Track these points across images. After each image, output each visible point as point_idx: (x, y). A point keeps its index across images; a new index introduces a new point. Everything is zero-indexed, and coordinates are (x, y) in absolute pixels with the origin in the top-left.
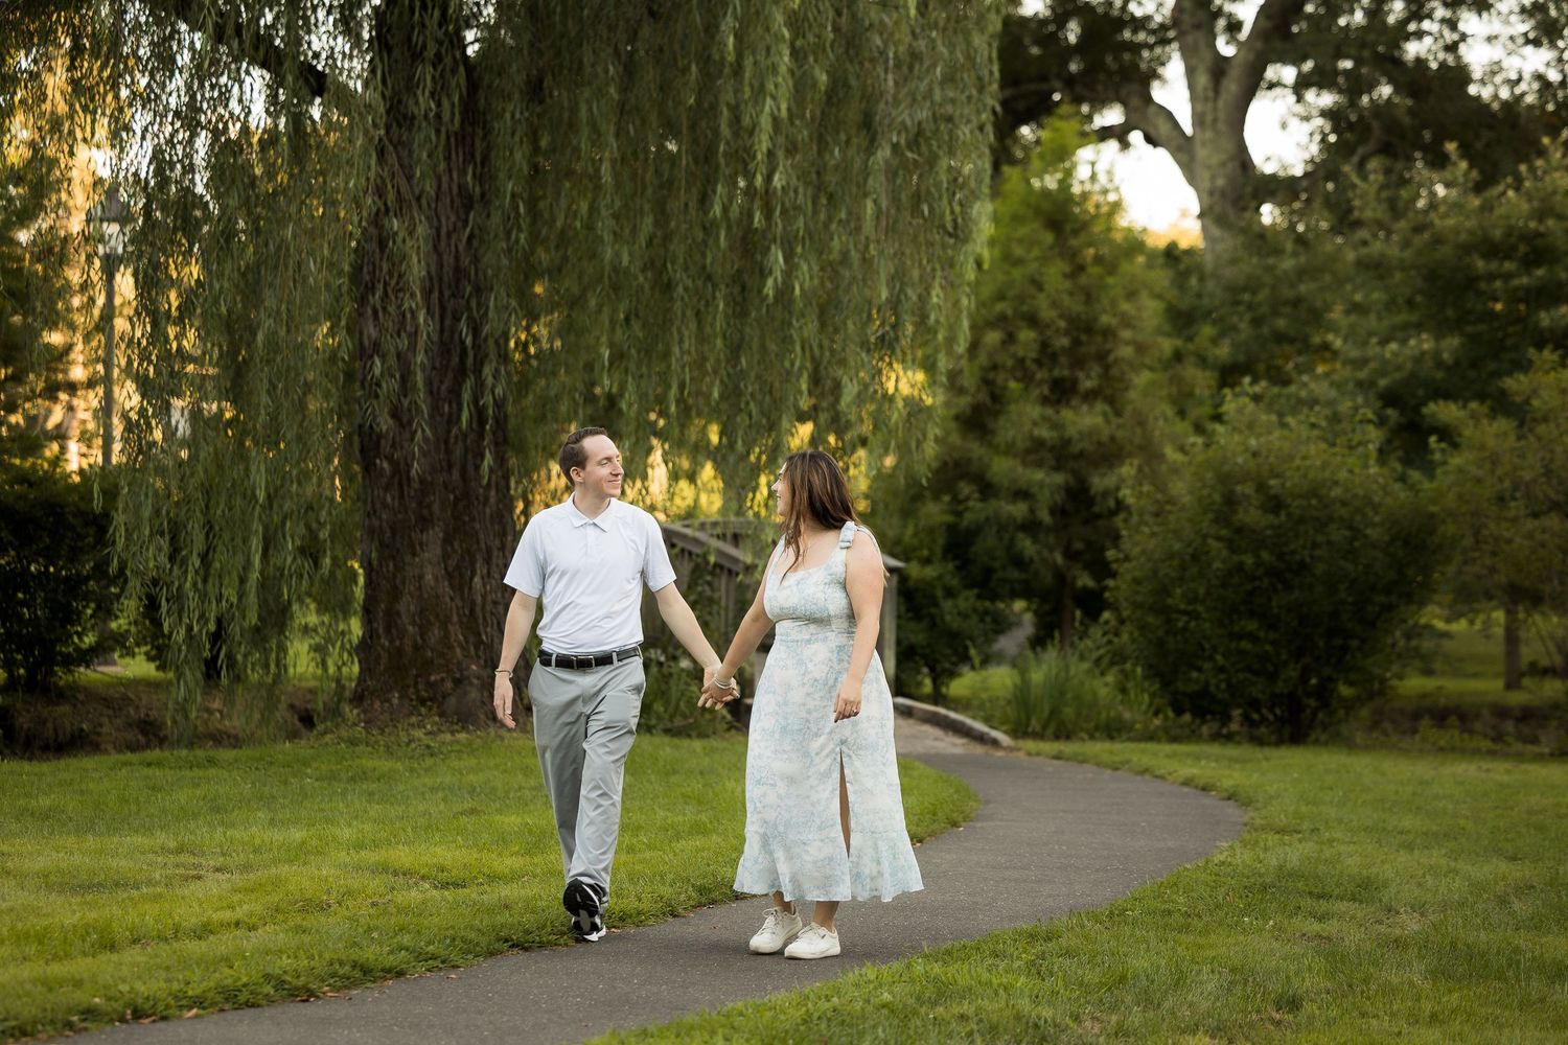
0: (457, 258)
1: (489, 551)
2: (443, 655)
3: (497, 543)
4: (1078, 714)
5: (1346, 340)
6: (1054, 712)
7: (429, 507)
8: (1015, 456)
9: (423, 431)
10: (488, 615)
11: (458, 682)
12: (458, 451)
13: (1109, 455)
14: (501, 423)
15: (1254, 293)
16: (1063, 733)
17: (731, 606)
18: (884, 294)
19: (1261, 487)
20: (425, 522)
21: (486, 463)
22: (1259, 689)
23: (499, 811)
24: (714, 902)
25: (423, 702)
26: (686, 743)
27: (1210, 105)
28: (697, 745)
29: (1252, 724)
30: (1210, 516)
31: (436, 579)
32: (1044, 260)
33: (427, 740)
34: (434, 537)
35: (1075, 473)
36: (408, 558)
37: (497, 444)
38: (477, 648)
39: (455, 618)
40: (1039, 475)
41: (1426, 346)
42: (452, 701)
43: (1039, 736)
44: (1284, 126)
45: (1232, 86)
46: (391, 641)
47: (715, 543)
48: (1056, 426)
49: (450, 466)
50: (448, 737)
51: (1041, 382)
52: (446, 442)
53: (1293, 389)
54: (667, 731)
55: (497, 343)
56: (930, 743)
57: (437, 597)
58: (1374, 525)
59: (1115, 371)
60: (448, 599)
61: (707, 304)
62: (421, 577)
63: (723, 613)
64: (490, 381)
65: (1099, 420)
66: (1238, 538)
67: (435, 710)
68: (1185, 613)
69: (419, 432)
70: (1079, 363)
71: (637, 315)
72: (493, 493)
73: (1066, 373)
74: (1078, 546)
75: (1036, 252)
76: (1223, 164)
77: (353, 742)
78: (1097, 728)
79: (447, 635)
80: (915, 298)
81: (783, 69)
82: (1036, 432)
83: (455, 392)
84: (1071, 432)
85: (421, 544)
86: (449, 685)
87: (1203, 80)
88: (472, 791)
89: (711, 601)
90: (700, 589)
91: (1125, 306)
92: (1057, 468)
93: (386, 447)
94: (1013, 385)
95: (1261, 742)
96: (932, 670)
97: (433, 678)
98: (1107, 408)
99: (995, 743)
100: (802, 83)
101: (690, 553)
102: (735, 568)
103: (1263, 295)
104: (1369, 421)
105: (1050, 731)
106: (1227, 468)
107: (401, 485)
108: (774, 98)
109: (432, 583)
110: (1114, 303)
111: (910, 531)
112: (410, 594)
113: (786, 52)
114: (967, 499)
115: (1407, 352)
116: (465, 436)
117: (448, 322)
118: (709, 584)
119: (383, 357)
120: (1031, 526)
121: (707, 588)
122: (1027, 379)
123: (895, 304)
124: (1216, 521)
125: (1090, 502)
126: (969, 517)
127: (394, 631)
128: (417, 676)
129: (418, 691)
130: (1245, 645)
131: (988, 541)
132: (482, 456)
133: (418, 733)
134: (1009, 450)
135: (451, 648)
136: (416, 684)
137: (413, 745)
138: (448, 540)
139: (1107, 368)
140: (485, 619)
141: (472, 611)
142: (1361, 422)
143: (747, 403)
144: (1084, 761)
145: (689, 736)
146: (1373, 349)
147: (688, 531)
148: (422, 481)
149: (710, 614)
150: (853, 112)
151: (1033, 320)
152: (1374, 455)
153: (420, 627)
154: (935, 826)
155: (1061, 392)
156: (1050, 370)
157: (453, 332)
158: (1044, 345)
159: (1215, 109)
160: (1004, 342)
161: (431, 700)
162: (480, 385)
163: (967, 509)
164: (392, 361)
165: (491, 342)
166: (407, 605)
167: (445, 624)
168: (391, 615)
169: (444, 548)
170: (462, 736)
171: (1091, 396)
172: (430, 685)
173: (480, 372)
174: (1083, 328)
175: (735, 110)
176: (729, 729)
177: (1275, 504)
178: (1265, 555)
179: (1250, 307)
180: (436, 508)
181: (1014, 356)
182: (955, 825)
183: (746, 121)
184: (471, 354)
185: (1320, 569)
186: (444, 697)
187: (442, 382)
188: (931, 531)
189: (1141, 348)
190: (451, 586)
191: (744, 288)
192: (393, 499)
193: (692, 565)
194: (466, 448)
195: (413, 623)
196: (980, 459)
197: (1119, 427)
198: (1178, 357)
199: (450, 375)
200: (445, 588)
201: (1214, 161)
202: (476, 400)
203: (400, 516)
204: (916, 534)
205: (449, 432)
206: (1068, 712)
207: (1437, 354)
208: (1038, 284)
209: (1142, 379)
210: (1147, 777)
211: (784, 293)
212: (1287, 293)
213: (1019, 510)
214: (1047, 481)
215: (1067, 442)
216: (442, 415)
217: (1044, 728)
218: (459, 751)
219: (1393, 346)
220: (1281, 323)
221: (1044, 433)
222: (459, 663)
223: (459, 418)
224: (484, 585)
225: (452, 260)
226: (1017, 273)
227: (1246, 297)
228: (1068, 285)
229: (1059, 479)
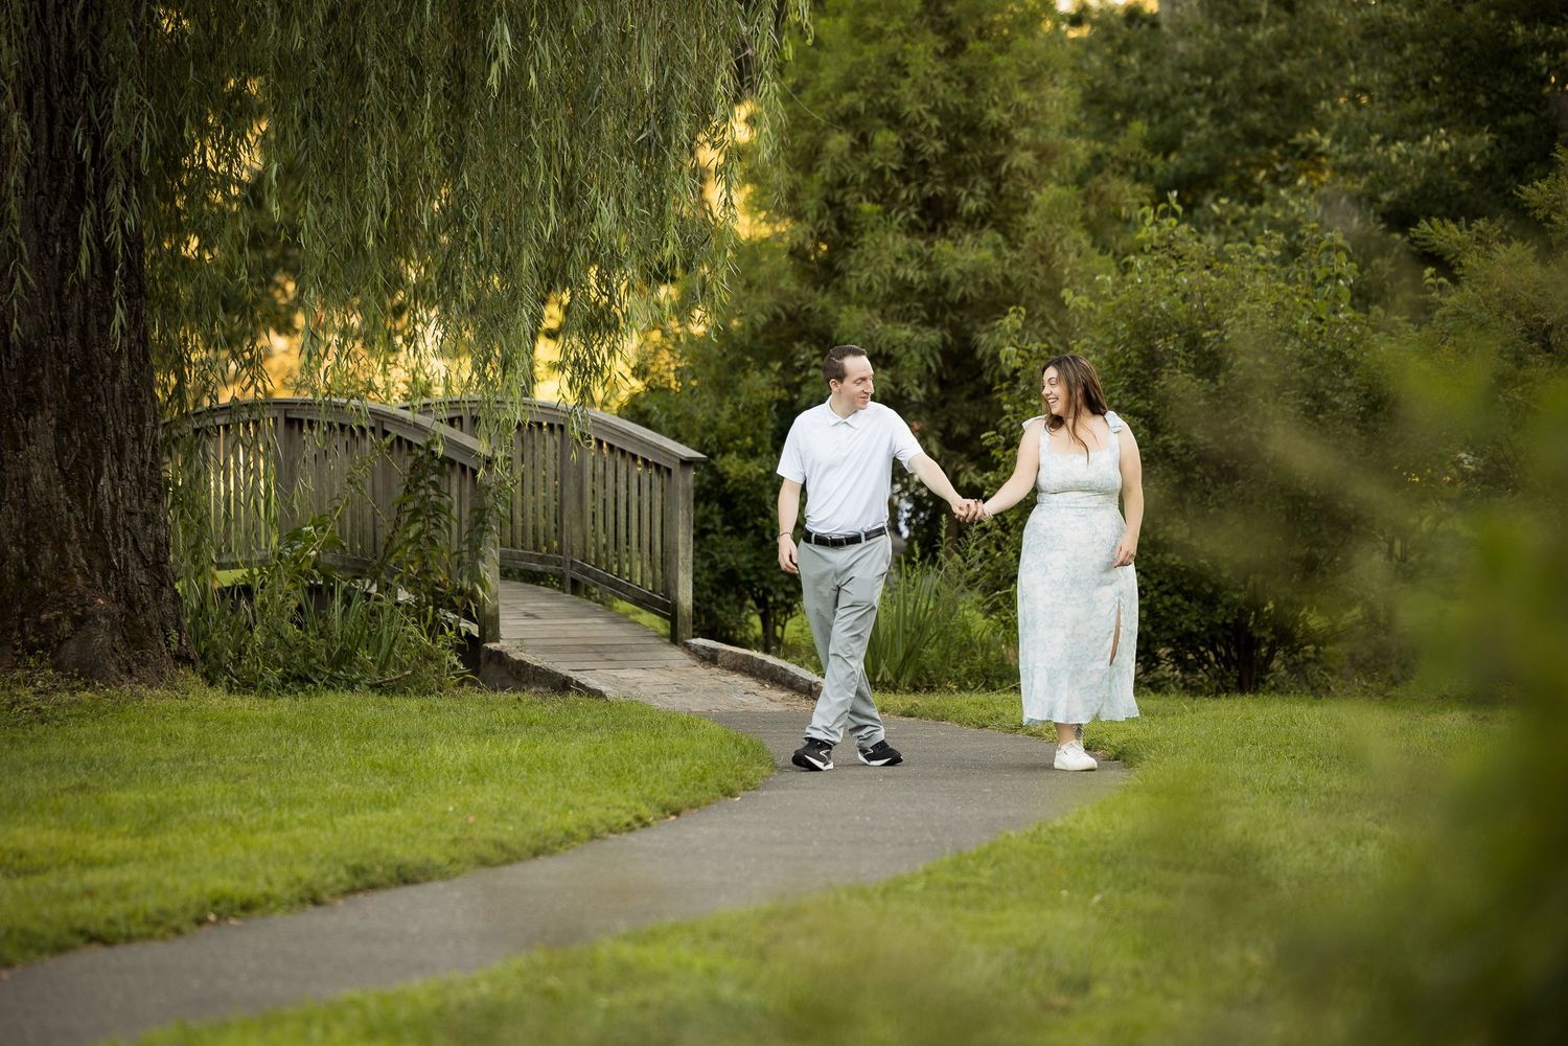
0: (70, 42)
1: (120, 441)
2: (57, 585)
3: (131, 430)
4: (945, 656)
5: (1337, 140)
6: (911, 654)
7: (36, 382)
8: (872, 305)
9: (24, 281)
10: (120, 530)
11: (79, 622)
12: (76, 306)
13: (994, 301)
14: (134, 268)
15: (1216, 77)
16: (924, 682)
17: (466, 516)
18: (648, 82)
19: (1192, 341)
20: (31, 404)
21: (116, 322)
23: (119, 788)
24: (372, 887)
25: (31, 651)
26: (397, 700)
28: (413, 704)
29: (1186, 667)
30: (1124, 381)
31: (48, 482)
32: (908, 33)
33: (36, 702)
34: (43, 427)
35: (955, 329)
36: (8, 454)
37: (129, 296)
38: (105, 576)
39: (74, 535)
40: (906, 332)
41: (1445, 146)
42: (72, 647)
43: (888, 688)
47: (444, 430)
48: (927, 263)
49: (64, 327)
50: (66, 696)
51: (908, 202)
52: (59, 294)
53: (1266, 207)
54: (373, 687)
55: (125, 155)
56: (737, 698)
57: (49, 505)
58: (1342, 390)
59: (1008, 187)
60: (64, 509)
61: (413, 101)
62: (27, 479)
63: (454, 525)
64: (117, 209)
65: (987, 253)
67: (48, 660)
69: (18, 280)
70: (959, 176)
71: (319, 118)
72: (124, 363)
73: (940, 189)
75: (898, 23)
78: (970, 674)
79: (63, 560)
80: (692, 86)
82: (900, 273)
83: (71, 225)
84: (949, 271)
85: (26, 434)
86: (67, 625)
88: (90, 764)
89: (438, 509)
90: (422, 492)
91: (1022, 96)
92: (931, 323)
94: (867, 206)
95: (1194, 690)
96: (761, 602)
97: (44, 617)
98: (999, 238)
101: (410, 444)
102: (470, 464)
103: (1229, 78)
104: (1340, 248)
105: (905, 680)
109: (43, 488)
110: (1005, 91)
111: (726, 413)
112: (13, 504)
114: (805, 367)
115: (1420, 154)
116: (85, 285)
117: (58, 129)
118: (435, 485)
121: (432, 491)
122: (887, 199)
123: (664, 96)
125: (977, 370)
128: (22, 615)
129: (24, 636)
132: (111, 314)
133: (25, 693)
134: (865, 298)
135: (69, 575)
136: (22, 625)
137: (17, 709)
138: (63, 428)
139: (998, 183)
140: (115, 535)
141: (98, 525)
142: (1329, 249)
143: (473, 236)
144: (942, 718)
145: (404, 692)
146: (1374, 152)
147: (408, 415)
148: (27, 348)
149: (437, 526)
151: (894, 118)
152: (1346, 294)
153: (27, 547)
154: (700, 795)
155: (936, 216)
156: (921, 186)
157: (65, 143)
158: (910, 151)
160: (854, 148)
161: (42, 647)
162: (103, 218)
163: (805, 381)
165: (117, 155)
167: (59, 544)
169: (57, 439)
170: (86, 695)
171: (976, 221)
172: (41, 627)
173: (104, 196)
174: (965, 128)
176: (461, 684)
177: (1210, 364)
179: (1212, 95)
180: (46, 384)
181: (869, 166)
182: (730, 793)
184: (91, 173)
186: (60, 643)
187: (51, 212)
188: (756, 412)
189: (1044, 155)
190: (69, 490)
191: (463, 76)
193: (410, 461)
194: (86, 300)
195: (17, 543)
196: (824, 311)
197: (1015, 263)
198: (1097, 163)
199: (63, 202)
200: (60, 493)
202: (99, 236)
204: (733, 418)
205: (63, 279)
206: (931, 653)
207: (1460, 156)
208: (897, 66)
209: (1046, 196)
210: (1020, 735)
211: (513, 83)
212: (1265, 75)
214: (915, 340)
215: (943, 286)
216: (52, 258)
217: (897, 677)
218: (79, 716)
219: (1402, 146)
220: (1255, 117)
221: (911, 273)
222: (81, 596)
223: (76, 260)
224: (114, 490)
225: (62, 44)
226: (871, 52)
227: (1207, 80)
228: (942, 67)
229: (933, 336)
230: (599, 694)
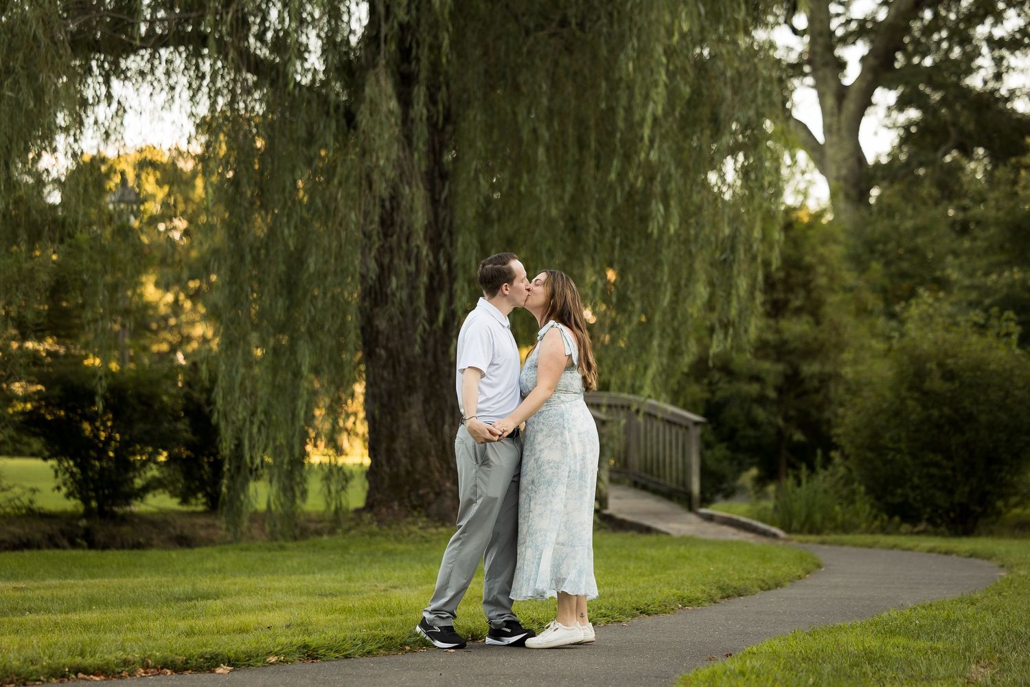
1: (453, 408)
2: (426, 477)
4: (823, 519)
6: (809, 516)
7: (413, 379)
11: (438, 494)
13: (811, 351)
16: (814, 530)
19: (941, 365)
20: (411, 389)
22: (941, 498)
25: (414, 508)
27: (835, 119)
29: (935, 524)
30: (906, 385)
31: (419, 427)
33: (421, 532)
34: (417, 400)
35: (791, 364)
36: (400, 413)
38: (448, 472)
39: (433, 453)
40: (766, 365)
41: (1016, 277)
42: (434, 507)
43: (800, 532)
44: (876, 134)
45: (850, 106)
46: (391, 468)
48: (778, 331)
50: (433, 530)
57: (421, 438)
58: (1019, 388)
59: (814, 295)
60: (428, 440)
62: (409, 426)
65: (806, 327)
66: (927, 398)
67: (423, 514)
68: (893, 449)
70: (789, 289)
73: (781, 296)
74: (792, 413)
76: (845, 160)
77: (372, 535)
79: (428, 464)
81: (661, 84)
82: (763, 336)
84: (786, 335)
85: (409, 404)
86: (432, 496)
87: (830, 101)
91: (821, 250)
92: (778, 360)
93: (382, 339)
97: (421, 492)
98: (811, 319)
99: (775, 536)
100: (672, 93)
103: (891, 246)
105: (807, 527)
106: (917, 353)
107: (394, 366)
108: (655, 102)
109: (417, 429)
110: (813, 248)
112: (402, 437)
113: (663, 72)
114: (718, 382)
115: (1002, 281)
119: (398, 277)
120: (761, 400)
124: (910, 389)
125: (801, 382)
126: (720, 395)
127: (392, 462)
128: (410, 491)
129: (411, 502)
130: (934, 471)
131: (733, 410)
133: (414, 528)
135: (432, 472)
136: (409, 497)
137: (412, 536)
138: (426, 401)
139: (809, 292)
141: (444, 448)
146: (979, 279)
150: (705, 111)
152: (1016, 342)
153: (410, 459)
155: (778, 309)
159: (839, 121)
161: (420, 506)
163: (718, 389)
164: (403, 280)
166: (400, 445)
167: (427, 456)
168: (390, 452)
169: (424, 407)
170: (443, 530)
171: (798, 311)
172: (421, 497)
174: (794, 265)
175: (629, 110)
177: (949, 376)
178: (946, 410)
180: (418, 379)
183: (637, 118)
185: (983, 418)
186: (429, 505)
189: (831, 278)
190: (430, 431)
192: (389, 374)
195: (405, 456)
197: (820, 332)
200: (426, 433)
201: (839, 156)
203: (394, 386)
206: (818, 517)
207: (1024, 281)
209: (834, 298)
213: (754, 389)
214: (771, 369)
215: (784, 342)
217: (802, 527)
219: (994, 277)
220: (904, 265)
221: (769, 336)
222: (438, 482)
224: (451, 430)
227: (880, 247)
229: (780, 367)
230: (667, 534)
